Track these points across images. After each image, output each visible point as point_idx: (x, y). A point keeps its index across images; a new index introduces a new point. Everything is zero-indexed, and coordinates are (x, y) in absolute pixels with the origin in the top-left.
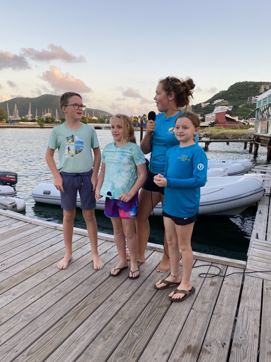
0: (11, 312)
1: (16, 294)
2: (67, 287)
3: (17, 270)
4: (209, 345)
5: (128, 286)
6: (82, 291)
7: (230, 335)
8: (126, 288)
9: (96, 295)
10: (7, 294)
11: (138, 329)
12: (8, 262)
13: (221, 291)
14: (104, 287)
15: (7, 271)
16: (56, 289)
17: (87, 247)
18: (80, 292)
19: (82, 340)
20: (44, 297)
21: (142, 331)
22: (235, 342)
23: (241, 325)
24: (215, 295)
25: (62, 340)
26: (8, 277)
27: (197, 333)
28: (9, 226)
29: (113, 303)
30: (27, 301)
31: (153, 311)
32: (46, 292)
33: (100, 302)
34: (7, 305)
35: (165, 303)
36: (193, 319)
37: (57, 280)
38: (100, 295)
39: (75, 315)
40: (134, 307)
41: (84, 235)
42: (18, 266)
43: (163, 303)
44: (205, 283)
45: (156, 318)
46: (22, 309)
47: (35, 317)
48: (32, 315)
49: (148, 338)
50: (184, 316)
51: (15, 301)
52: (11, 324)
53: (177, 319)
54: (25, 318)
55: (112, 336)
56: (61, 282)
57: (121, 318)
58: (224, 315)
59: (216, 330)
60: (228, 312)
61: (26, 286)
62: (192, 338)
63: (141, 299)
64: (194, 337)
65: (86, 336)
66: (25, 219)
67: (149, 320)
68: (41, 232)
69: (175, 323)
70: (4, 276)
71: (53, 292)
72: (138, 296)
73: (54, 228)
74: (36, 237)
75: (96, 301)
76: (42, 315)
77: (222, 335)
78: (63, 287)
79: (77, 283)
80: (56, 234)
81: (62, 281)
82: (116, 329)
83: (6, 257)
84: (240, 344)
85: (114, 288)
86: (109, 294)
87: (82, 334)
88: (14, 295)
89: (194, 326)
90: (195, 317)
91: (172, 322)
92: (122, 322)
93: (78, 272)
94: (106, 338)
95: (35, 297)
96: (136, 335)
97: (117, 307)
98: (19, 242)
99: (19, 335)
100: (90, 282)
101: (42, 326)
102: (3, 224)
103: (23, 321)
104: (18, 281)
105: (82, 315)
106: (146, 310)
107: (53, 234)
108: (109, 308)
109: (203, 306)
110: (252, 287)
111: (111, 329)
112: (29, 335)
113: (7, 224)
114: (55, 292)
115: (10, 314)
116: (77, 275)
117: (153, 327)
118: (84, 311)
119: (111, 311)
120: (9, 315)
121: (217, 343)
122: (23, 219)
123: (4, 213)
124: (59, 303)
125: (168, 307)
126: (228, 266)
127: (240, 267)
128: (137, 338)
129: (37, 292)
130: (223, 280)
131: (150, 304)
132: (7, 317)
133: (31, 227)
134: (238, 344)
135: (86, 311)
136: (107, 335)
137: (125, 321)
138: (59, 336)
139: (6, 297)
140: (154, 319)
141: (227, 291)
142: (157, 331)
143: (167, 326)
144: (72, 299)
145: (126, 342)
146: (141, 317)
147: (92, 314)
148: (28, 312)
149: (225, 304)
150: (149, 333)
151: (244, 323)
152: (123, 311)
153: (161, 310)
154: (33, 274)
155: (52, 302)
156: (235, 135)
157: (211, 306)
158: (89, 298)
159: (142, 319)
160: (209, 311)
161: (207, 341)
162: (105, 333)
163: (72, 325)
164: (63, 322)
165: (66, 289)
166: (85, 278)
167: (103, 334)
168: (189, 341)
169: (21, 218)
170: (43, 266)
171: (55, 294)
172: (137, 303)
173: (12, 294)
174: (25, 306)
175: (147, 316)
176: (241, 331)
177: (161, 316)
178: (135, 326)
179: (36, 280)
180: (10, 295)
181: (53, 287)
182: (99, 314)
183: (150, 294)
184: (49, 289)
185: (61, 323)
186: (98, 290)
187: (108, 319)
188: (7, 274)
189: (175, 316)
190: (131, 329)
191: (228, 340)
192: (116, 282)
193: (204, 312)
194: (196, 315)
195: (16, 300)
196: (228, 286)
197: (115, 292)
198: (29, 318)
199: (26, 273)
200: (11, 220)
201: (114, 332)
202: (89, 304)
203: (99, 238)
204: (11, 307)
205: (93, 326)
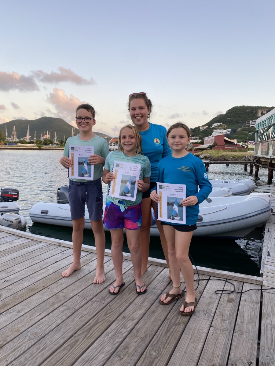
0: (16, 329)
1: (21, 311)
2: (75, 304)
3: (21, 286)
4: (234, 364)
5: (140, 303)
6: (91, 308)
7: (256, 354)
8: (139, 304)
9: (108, 312)
10: (11, 311)
11: (155, 348)
12: (11, 278)
13: (240, 307)
14: (115, 304)
15: (10, 287)
16: (64, 306)
17: (94, 264)
18: (90, 309)
19: (97, 359)
20: (51, 314)
21: (161, 350)
22: (261, 361)
23: (266, 343)
24: (234, 312)
25: (74, 360)
26: (12, 294)
27: (219, 352)
28: (11, 242)
29: (126, 320)
30: (33, 319)
31: (170, 329)
32: (54, 309)
33: (112, 320)
34: (12, 323)
35: (182, 320)
36: (214, 337)
37: (64, 296)
38: (112, 312)
39: (86, 332)
40: (149, 324)
41: (90, 251)
42: (22, 283)
43: (179, 320)
44: (222, 300)
45: (174, 336)
46: (28, 327)
47: (43, 335)
48: (40, 334)
49: (168, 358)
50: (204, 334)
51: (20, 318)
52: (18, 342)
53: (197, 337)
54: (32, 337)
55: (128, 355)
56: (68, 299)
57: (137, 336)
58: (246, 332)
59: (240, 348)
60: (250, 330)
61: (31, 303)
62: (216, 357)
63: (155, 316)
64: (217, 356)
65: (100, 355)
66: (27, 236)
67: (166, 338)
68: (45, 248)
69: (194, 341)
70: (7, 293)
71: (61, 309)
72: (152, 313)
73: (58, 244)
74: (39, 253)
75: (108, 318)
76: (51, 334)
77: (247, 353)
78: (72, 303)
79: (86, 299)
80: (60, 250)
81: (70, 298)
82: (132, 347)
83: (9, 273)
84: (268, 363)
85: (126, 305)
86: (121, 311)
87: (95, 353)
88: (19, 312)
89: (216, 344)
90: (215, 334)
91: (191, 340)
92: (137, 340)
93: (86, 288)
94: (122, 357)
95: (42, 315)
96: (154, 354)
97: (131, 325)
98: (22, 259)
99: (27, 355)
100: (100, 299)
101: (51, 345)
102: (4, 241)
103: (30, 339)
104: (23, 298)
105: (93, 333)
106: (163, 327)
107: (58, 250)
108: (122, 326)
109: (222, 324)
110: (272, 304)
111: (126, 347)
112: (37, 354)
113: (8, 241)
114: (63, 309)
115: (16, 333)
116: (85, 292)
117: (172, 345)
118: (95, 328)
119: (125, 329)
120: (14, 334)
121: (243, 363)
122: (25, 235)
123: (5, 230)
124: (68, 321)
125: (186, 325)
126: (244, 283)
127: (257, 284)
128: (156, 357)
129: (44, 308)
130: (241, 297)
131: (165, 322)
132: (12, 335)
133: (34, 244)
134: (265, 363)
135: (98, 329)
136: (123, 354)
137: (141, 339)
138: (70, 356)
139: (11, 314)
140: (172, 337)
141: (246, 308)
142: (176, 349)
143: (187, 345)
144: (82, 317)
145: (143, 361)
146: (158, 335)
147: (105, 332)
148: (35, 330)
149: (246, 322)
150: (168, 352)
151: (269, 341)
152: (138, 328)
153: (178, 328)
154: (38, 291)
155: (61, 320)
156: (234, 158)
157: (231, 323)
158: (100, 315)
159: (159, 337)
160: (229, 329)
161: (232, 360)
162: (121, 352)
163: (84, 344)
164: (73, 340)
165: (74, 306)
166: (94, 294)
167: (118, 353)
168: (212, 360)
169: (23, 235)
170: (48, 282)
171: (63, 312)
172: (152, 320)
173: (17, 311)
174: (32, 323)
175: (164, 333)
176: (267, 350)
177: (179, 334)
178: (152, 344)
179: (42, 296)
180: (14, 313)
181: (61, 304)
182: (112, 332)
183: (165, 311)
184: (56, 306)
185: (72, 341)
186: (109, 306)
187: (123, 338)
188: (11, 290)
189: (194, 334)
190: (148, 348)
191: (254, 359)
192: (128, 299)
193: (224, 330)
194: (216, 333)
195: (22, 317)
196: (247, 302)
197: (127, 309)
198: (37, 337)
199: (31, 290)
200: (12, 237)
201: (130, 351)
202: (100, 322)
203: (106, 255)
204: (16, 325)
205: (107, 344)
